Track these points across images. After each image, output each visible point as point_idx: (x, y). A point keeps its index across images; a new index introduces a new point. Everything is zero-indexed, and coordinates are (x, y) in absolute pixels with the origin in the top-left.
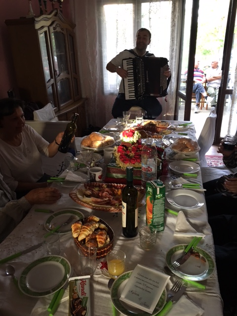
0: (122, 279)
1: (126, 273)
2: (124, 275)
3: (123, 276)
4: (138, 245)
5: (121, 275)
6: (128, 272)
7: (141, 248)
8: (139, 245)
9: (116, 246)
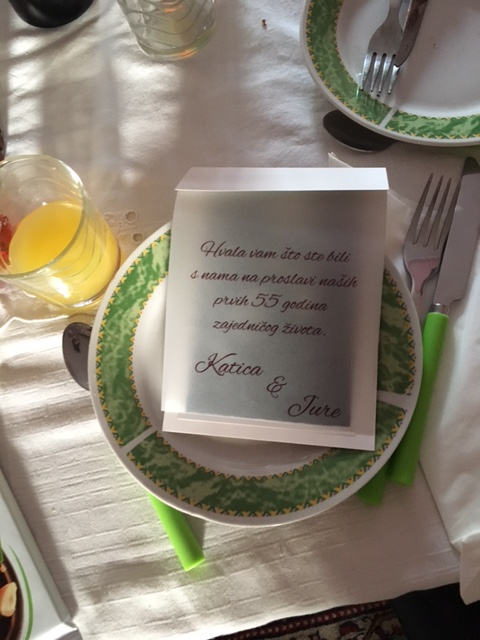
0: (129, 303)
1: (134, 258)
2: (131, 277)
3: (123, 287)
4: (127, 50)
5: (113, 287)
6: (142, 248)
7: (151, 55)
8: (133, 41)
9: (14, 112)
